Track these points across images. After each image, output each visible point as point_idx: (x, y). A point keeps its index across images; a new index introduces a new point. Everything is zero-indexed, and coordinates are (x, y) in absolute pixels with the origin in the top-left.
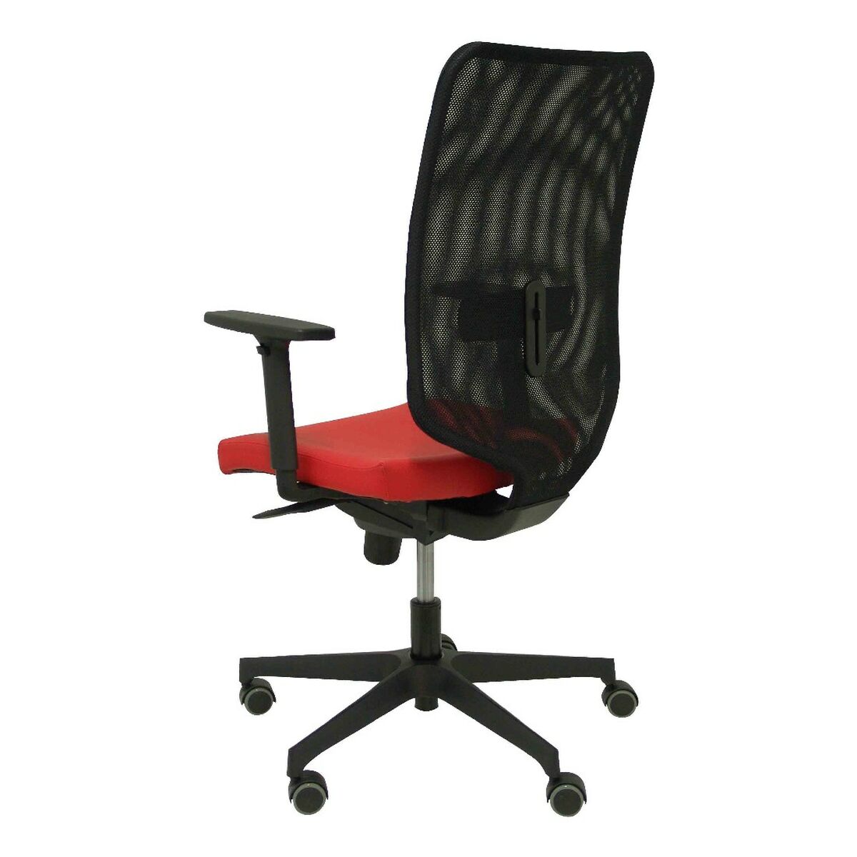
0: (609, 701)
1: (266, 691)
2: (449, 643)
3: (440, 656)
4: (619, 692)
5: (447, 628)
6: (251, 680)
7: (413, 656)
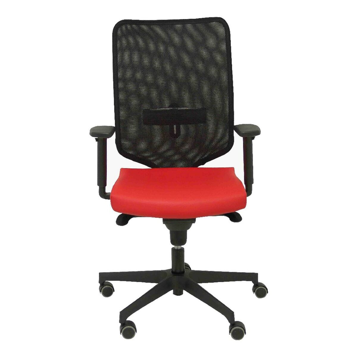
0: (256, 291)
1: (110, 287)
2: (187, 266)
3: (184, 272)
4: (260, 287)
5: (187, 260)
6: (104, 282)
7: (172, 272)
